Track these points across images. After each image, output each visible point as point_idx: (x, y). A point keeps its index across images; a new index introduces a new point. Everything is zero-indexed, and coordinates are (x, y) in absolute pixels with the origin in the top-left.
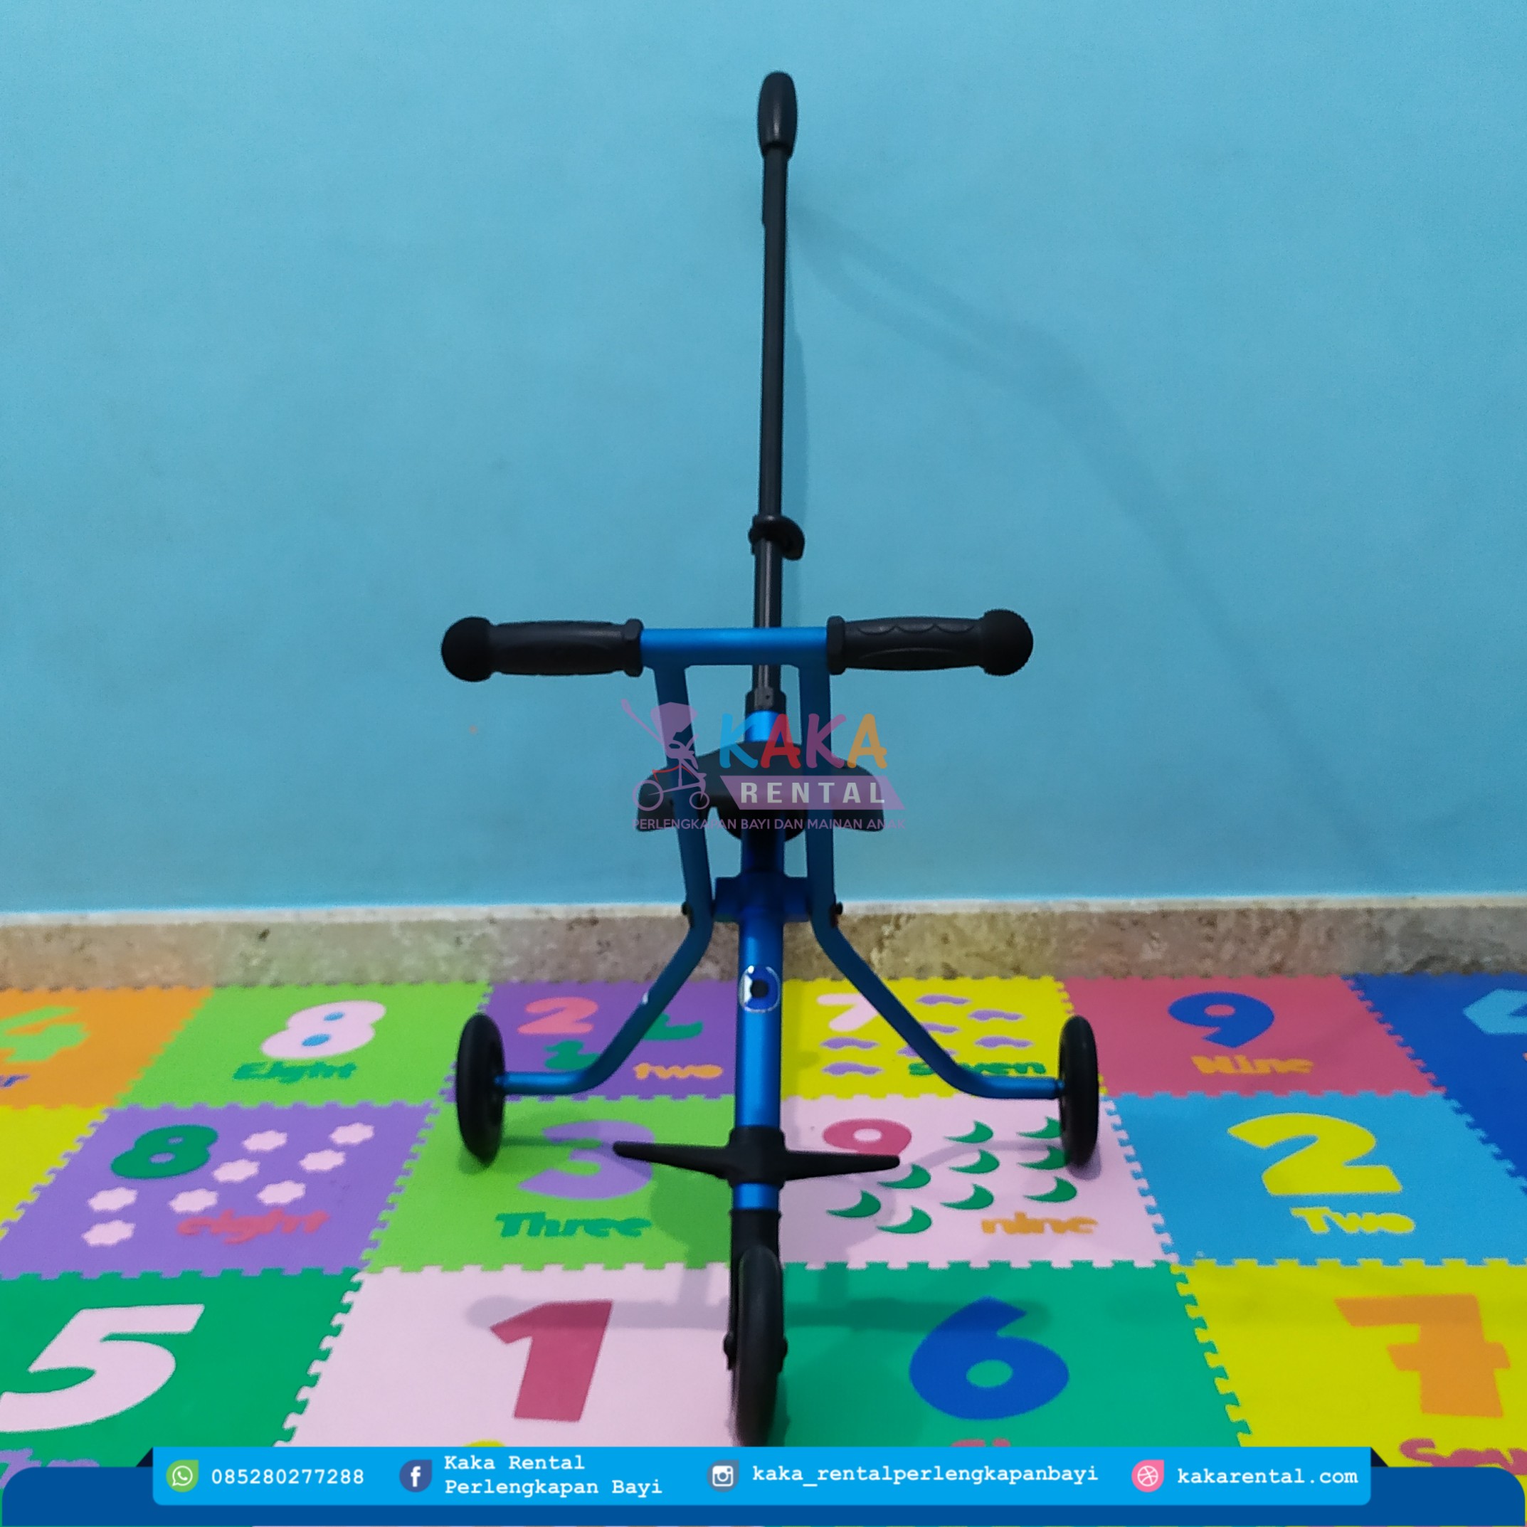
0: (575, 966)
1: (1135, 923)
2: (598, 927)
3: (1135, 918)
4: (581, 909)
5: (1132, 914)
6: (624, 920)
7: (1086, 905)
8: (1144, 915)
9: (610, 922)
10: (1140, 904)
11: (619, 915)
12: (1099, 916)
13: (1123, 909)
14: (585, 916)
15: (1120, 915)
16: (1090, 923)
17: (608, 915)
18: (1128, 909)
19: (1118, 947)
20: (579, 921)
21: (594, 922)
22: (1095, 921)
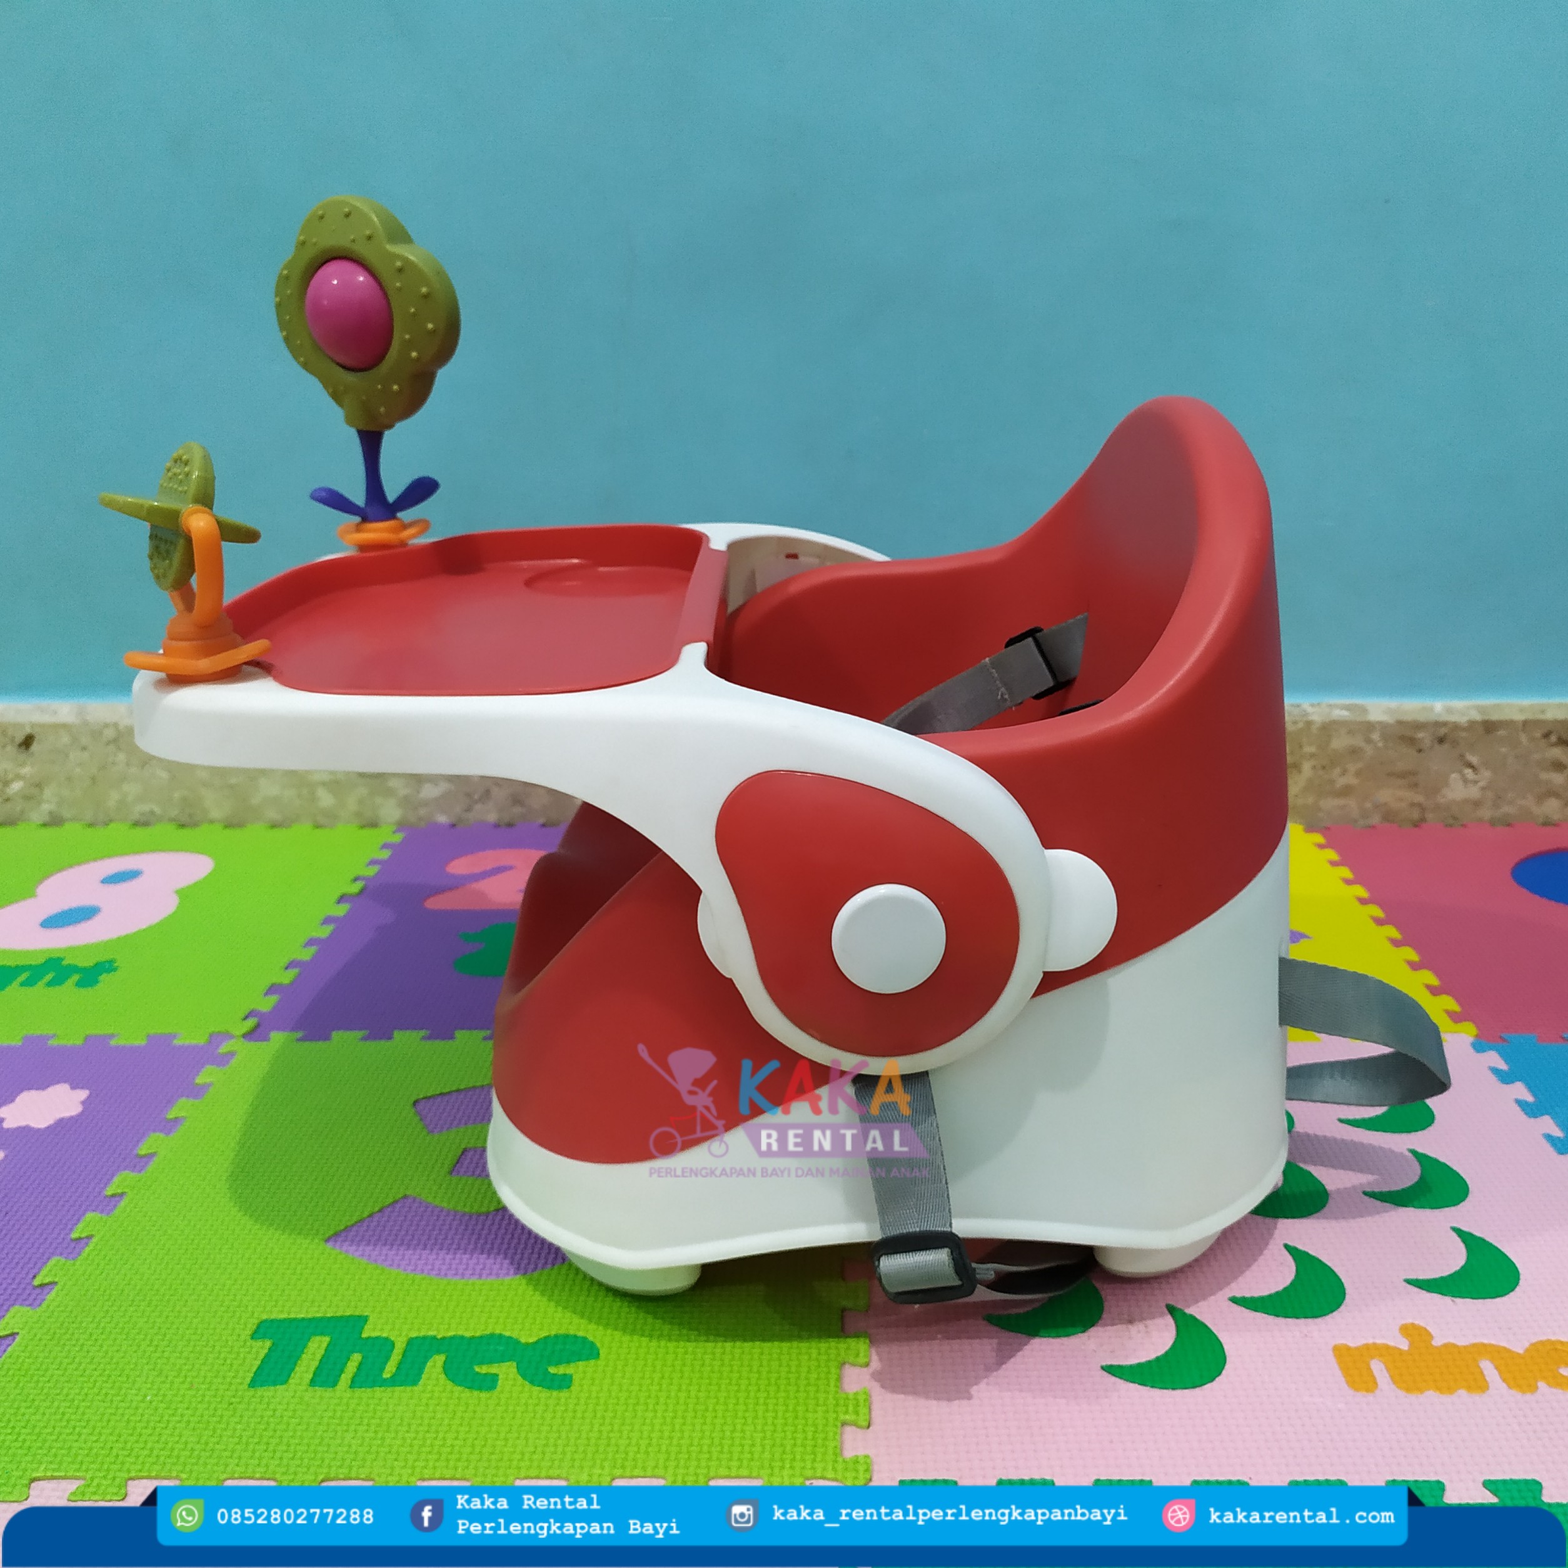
1: (1441, 740)
3: (1443, 731)
5: (1438, 724)
7: (1364, 710)
8: (1456, 727)
10: (1449, 710)
12: (1383, 726)
13: (1422, 718)
15: (1419, 726)
16: (1369, 741)
18: (1432, 718)
19: (1409, 778)
22: (1375, 736)
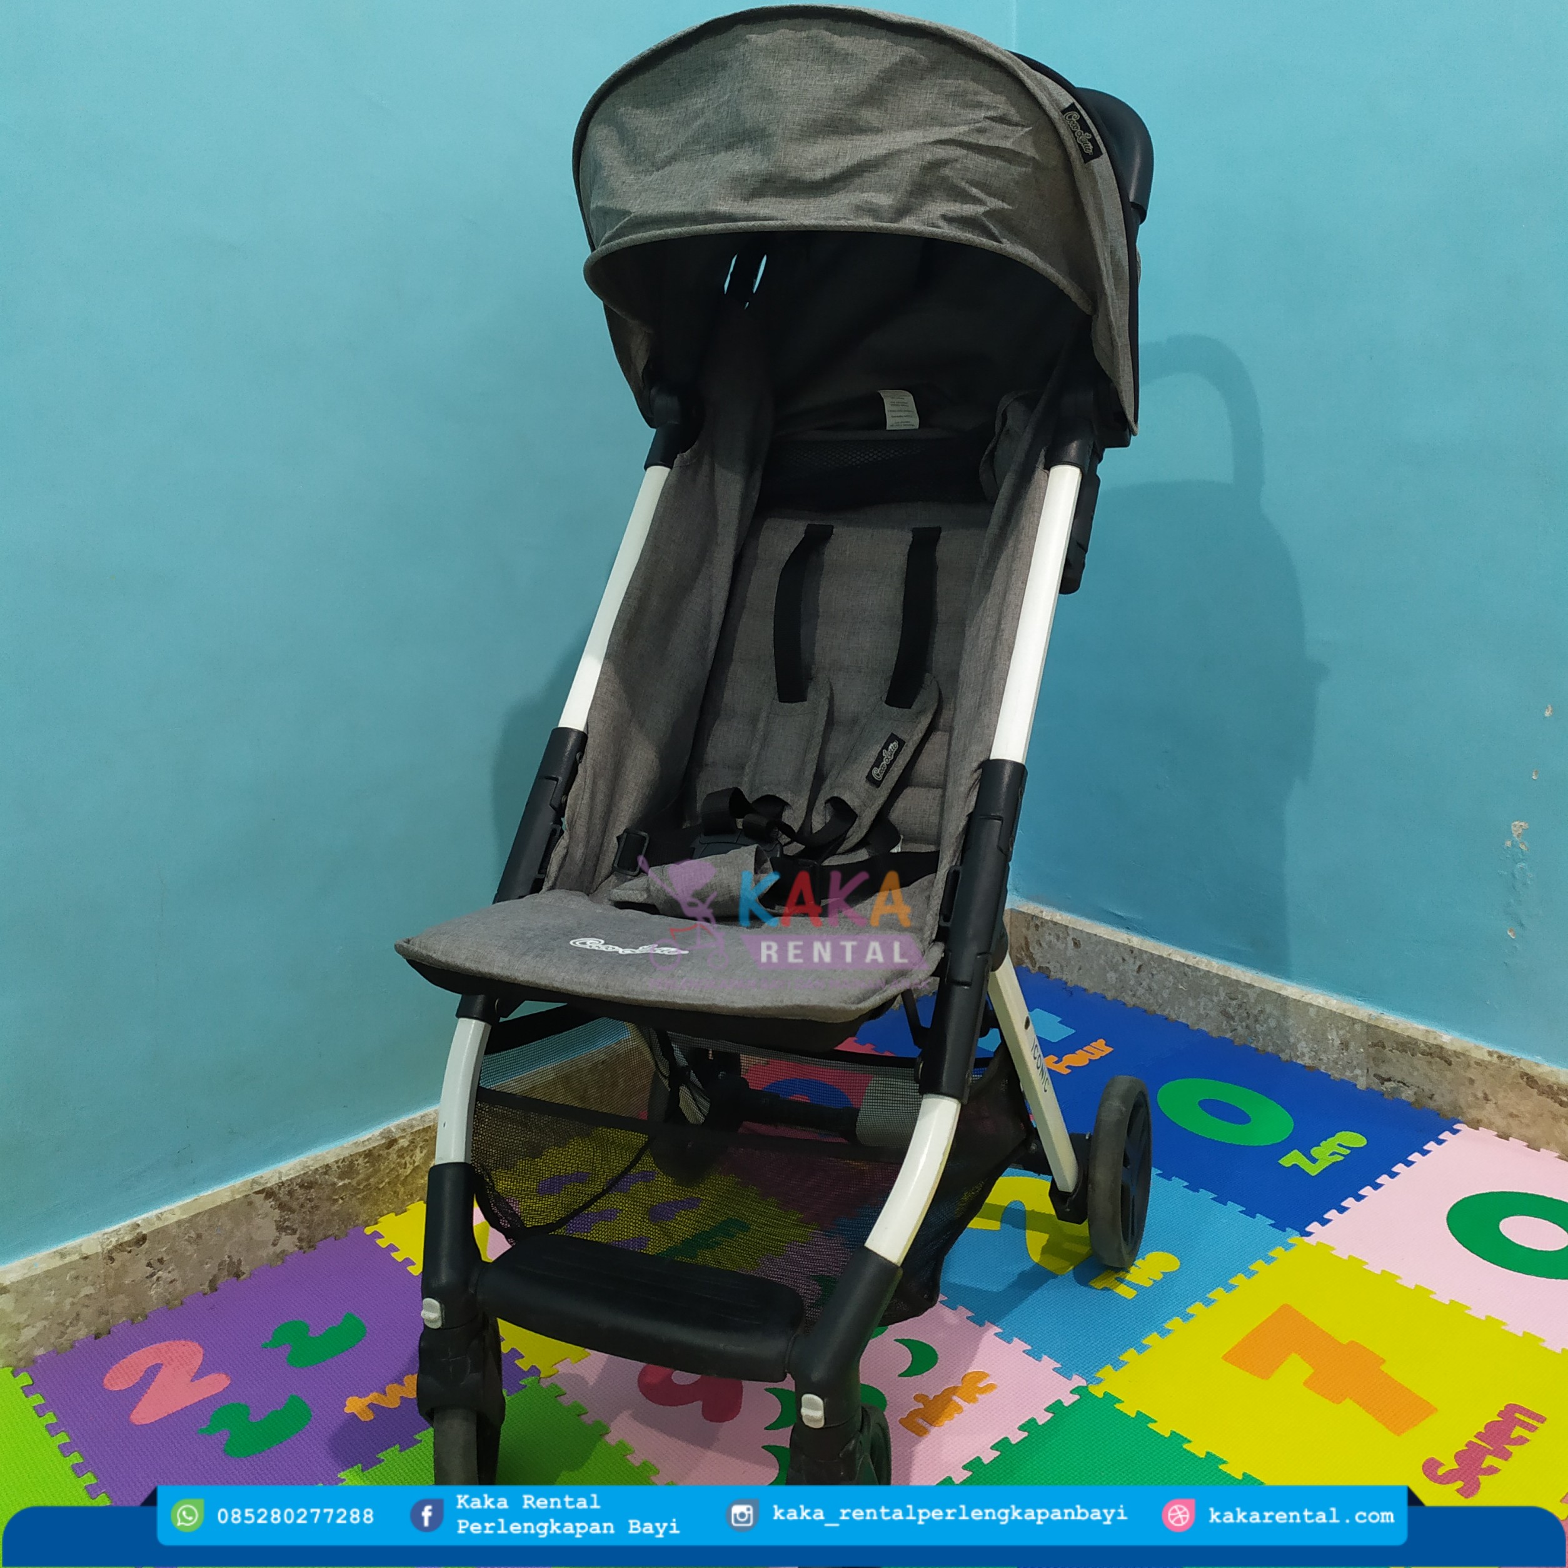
0: (120, 1303)
2: (146, 1245)
4: (119, 1229)
6: (179, 1223)
9: (161, 1233)
11: (173, 1219)
14: (126, 1239)
17: (159, 1225)
20: (120, 1247)
21: (141, 1239)
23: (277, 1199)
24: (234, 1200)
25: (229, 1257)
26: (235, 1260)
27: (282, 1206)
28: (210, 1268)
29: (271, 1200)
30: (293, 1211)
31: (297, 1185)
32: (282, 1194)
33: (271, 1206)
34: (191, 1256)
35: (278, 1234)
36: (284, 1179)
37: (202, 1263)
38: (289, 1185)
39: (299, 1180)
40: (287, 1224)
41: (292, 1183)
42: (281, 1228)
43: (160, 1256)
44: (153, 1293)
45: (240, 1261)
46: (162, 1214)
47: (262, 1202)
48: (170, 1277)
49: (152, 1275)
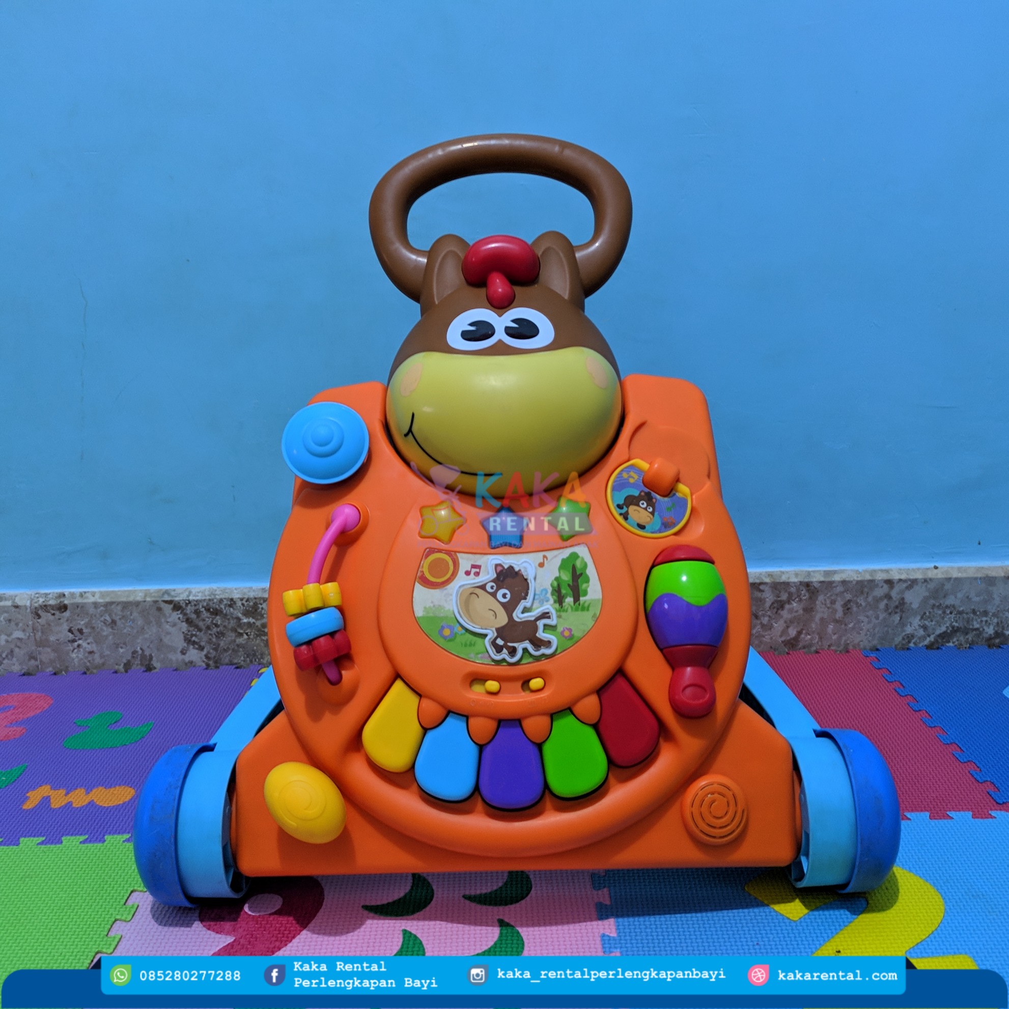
0: (47, 655)
4: (49, 593)
6: (96, 605)
9: (81, 607)
11: (90, 599)
14: (53, 601)
17: (79, 600)
20: (46, 608)
21: (63, 608)
23: (185, 614)
24: (145, 601)
25: (141, 649)
26: (147, 653)
27: (189, 621)
28: (124, 653)
29: (179, 612)
30: (200, 630)
31: (203, 607)
32: (189, 609)
33: (179, 618)
34: (107, 637)
35: (185, 645)
36: (191, 598)
37: (117, 646)
38: (195, 605)
39: (205, 604)
40: (194, 638)
41: (199, 604)
42: (188, 640)
43: (80, 627)
44: (74, 655)
45: (151, 657)
46: (85, 593)
47: (171, 611)
48: (89, 648)
49: (74, 641)
